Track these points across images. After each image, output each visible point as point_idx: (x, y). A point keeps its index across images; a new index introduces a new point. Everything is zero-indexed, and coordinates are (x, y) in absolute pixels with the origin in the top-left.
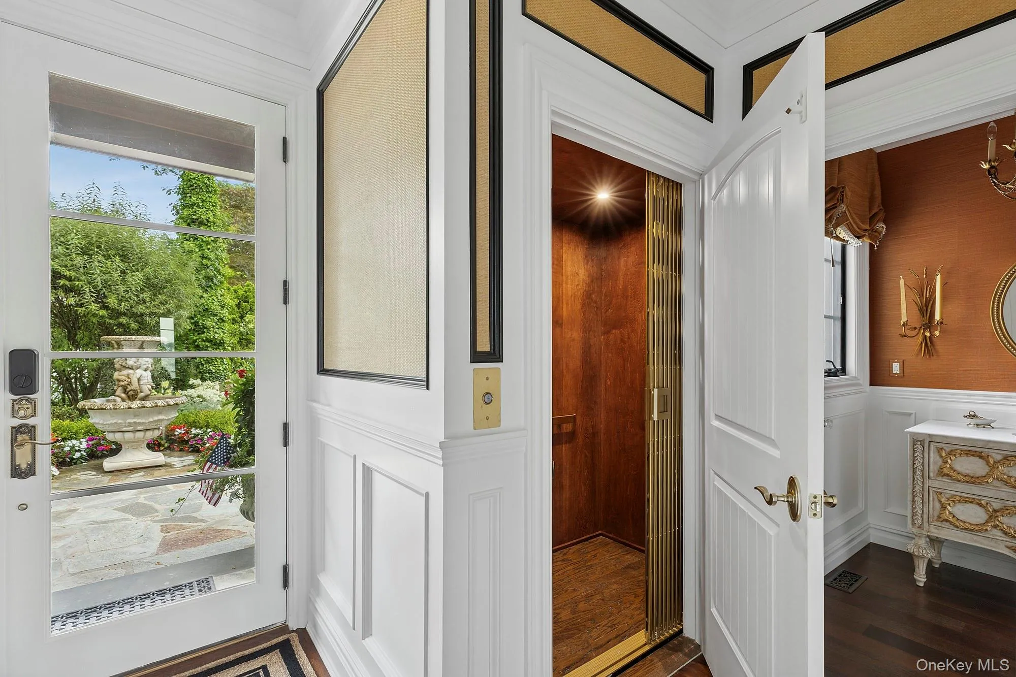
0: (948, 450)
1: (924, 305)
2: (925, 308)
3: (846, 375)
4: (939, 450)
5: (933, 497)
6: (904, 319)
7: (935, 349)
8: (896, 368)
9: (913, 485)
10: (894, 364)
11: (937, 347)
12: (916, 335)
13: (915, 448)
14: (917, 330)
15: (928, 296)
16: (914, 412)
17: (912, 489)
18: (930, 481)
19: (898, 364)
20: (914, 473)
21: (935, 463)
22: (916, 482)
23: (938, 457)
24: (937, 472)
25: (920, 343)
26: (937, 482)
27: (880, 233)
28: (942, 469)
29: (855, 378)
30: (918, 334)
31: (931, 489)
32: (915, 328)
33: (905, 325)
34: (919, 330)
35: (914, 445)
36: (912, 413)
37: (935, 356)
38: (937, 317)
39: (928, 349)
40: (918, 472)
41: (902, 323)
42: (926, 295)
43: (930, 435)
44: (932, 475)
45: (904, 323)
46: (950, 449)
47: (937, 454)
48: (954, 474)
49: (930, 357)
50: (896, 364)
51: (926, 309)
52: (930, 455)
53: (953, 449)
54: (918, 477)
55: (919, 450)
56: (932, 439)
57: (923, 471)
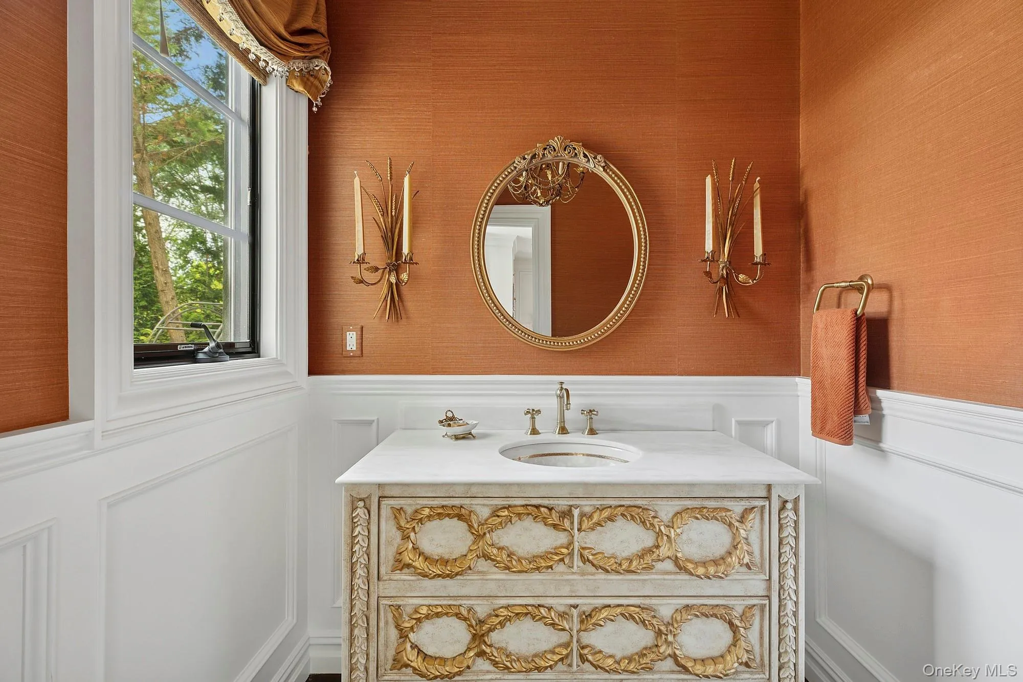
0: (409, 510)
1: (388, 230)
2: (389, 234)
3: (259, 357)
4: (398, 512)
5: (386, 617)
6: (359, 251)
7: (403, 306)
8: (351, 341)
9: (352, 600)
10: (348, 333)
11: (405, 304)
12: (379, 281)
13: (355, 517)
14: (380, 271)
15: (393, 213)
16: (375, 418)
17: (348, 611)
18: (381, 583)
19: (355, 333)
20: (353, 573)
21: (389, 543)
22: (356, 592)
23: (394, 529)
24: (391, 562)
25: (384, 297)
26: (393, 584)
27: (322, 83)
28: (400, 553)
29: (276, 362)
30: (381, 279)
31: (383, 602)
32: (377, 269)
33: (361, 261)
34: (383, 272)
35: (354, 509)
36: (374, 421)
37: (404, 320)
38: (405, 250)
39: (395, 306)
40: (360, 571)
41: (356, 258)
42: (392, 212)
43: (380, 486)
44: (383, 570)
45: (359, 256)
46: (414, 508)
47: (392, 523)
48: (419, 563)
49: (398, 321)
50: (351, 333)
51: (391, 239)
52: (381, 528)
53: (419, 507)
54: (360, 580)
55: (361, 522)
56: (383, 492)
57: (367, 567)
